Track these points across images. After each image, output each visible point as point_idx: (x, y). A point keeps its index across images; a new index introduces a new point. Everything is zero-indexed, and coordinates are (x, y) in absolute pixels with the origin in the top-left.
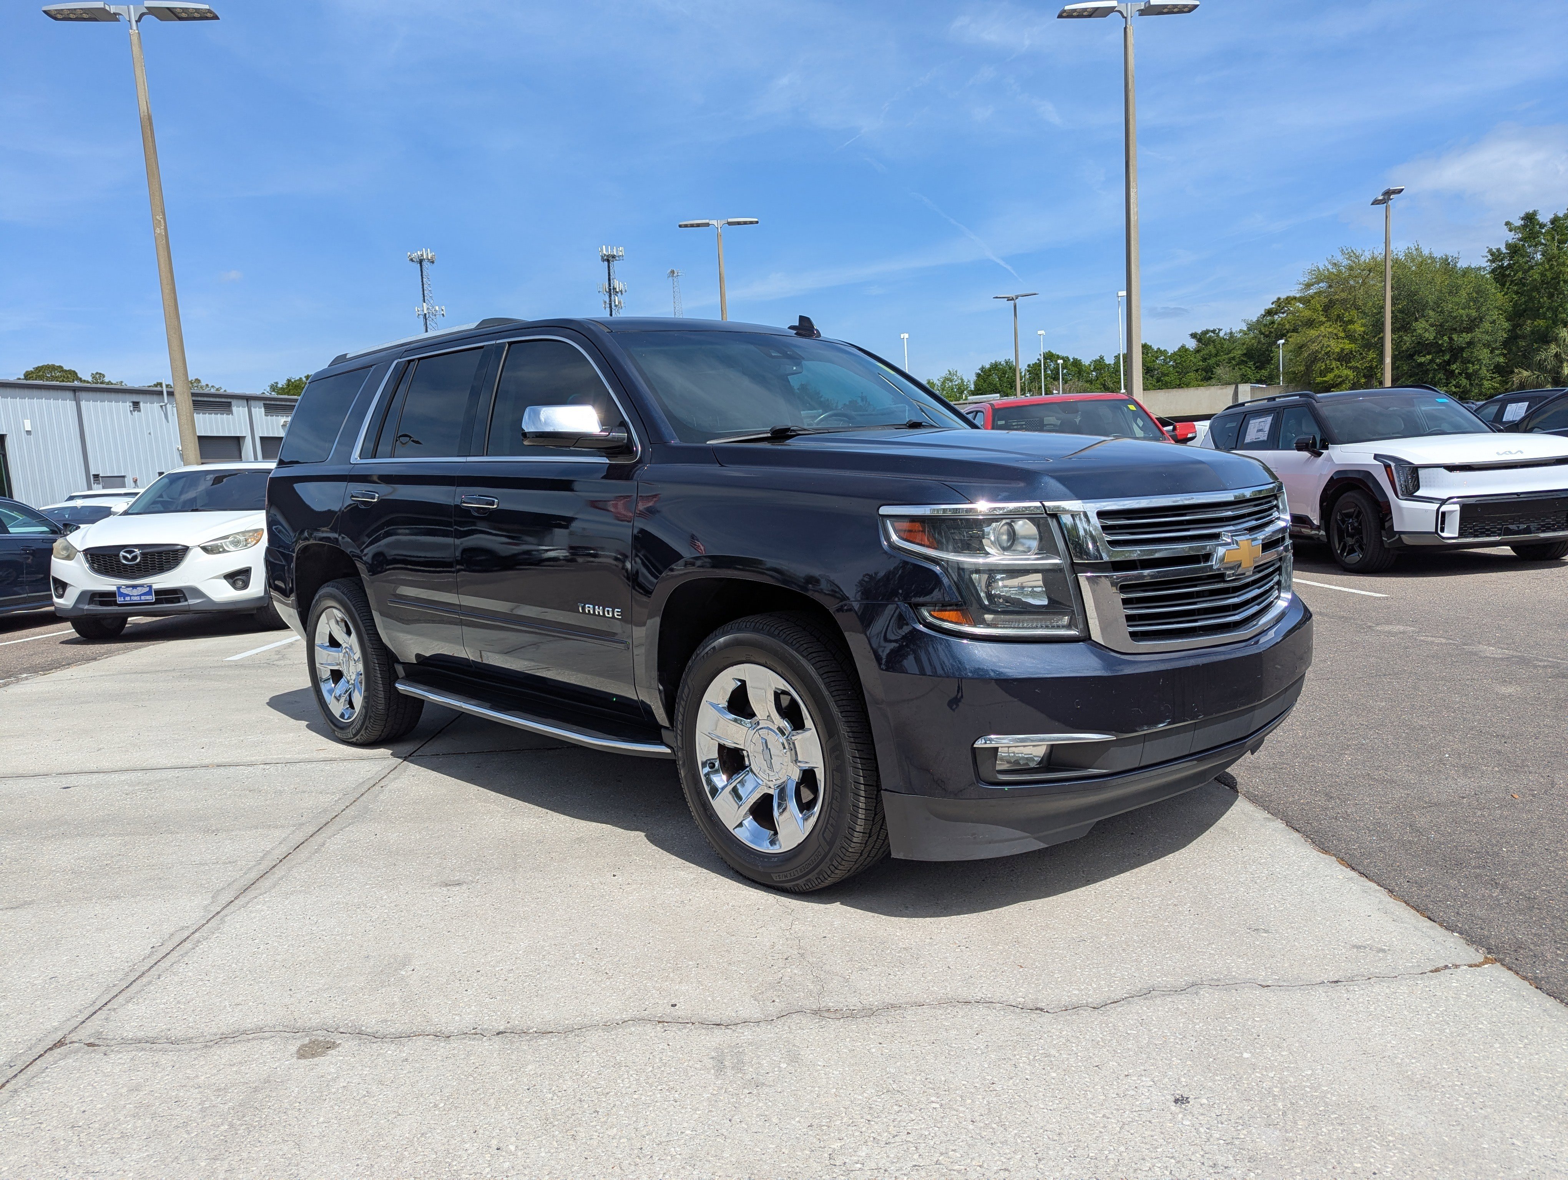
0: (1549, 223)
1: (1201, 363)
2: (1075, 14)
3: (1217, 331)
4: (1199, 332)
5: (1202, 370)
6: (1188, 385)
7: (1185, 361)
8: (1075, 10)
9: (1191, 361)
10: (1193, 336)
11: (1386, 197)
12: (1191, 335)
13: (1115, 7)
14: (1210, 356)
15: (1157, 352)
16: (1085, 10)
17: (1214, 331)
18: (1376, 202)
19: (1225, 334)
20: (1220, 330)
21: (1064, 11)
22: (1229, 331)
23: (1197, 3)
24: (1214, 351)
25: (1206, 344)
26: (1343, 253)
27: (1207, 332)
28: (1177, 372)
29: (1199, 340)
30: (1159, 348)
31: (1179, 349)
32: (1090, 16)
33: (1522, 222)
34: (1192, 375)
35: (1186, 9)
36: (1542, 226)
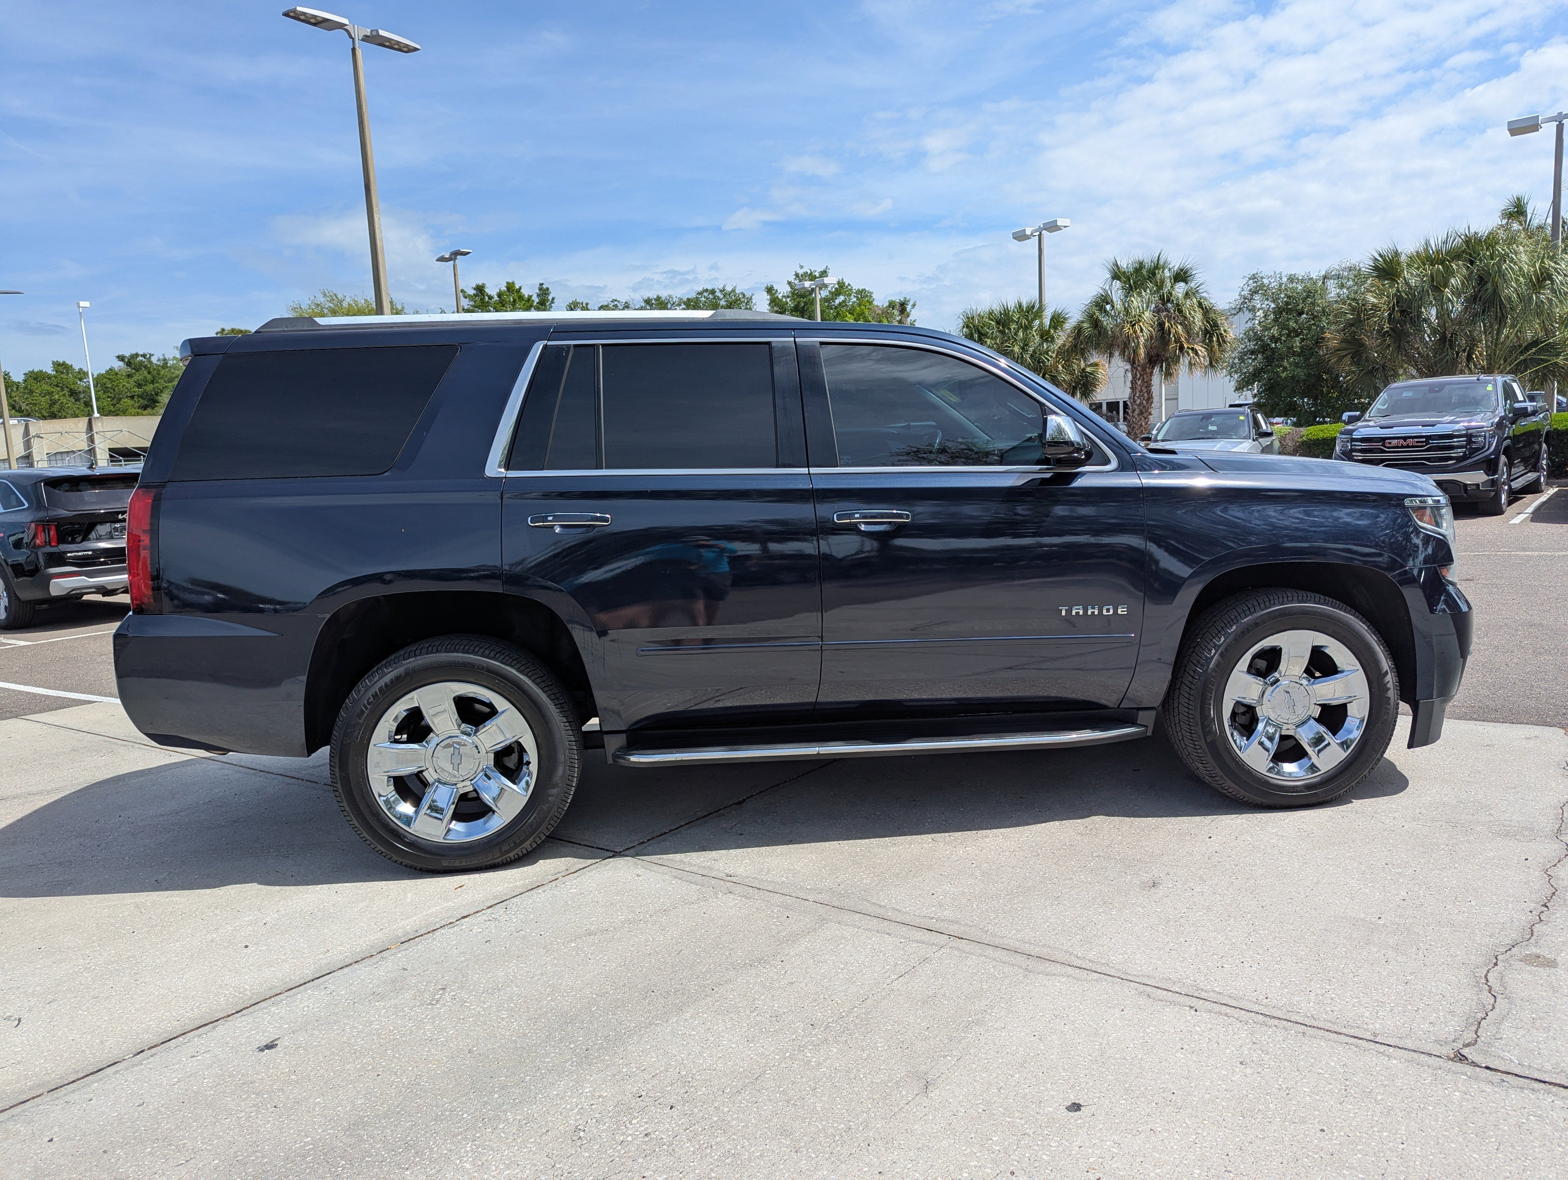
0: (496, 296)
1: (136, 389)
2: (302, 17)
3: (148, 356)
4: (127, 354)
5: (139, 396)
6: (125, 413)
7: (117, 386)
8: (304, 14)
9: (124, 386)
10: (121, 358)
11: (453, 257)
12: (118, 357)
13: (347, 25)
14: (146, 381)
15: (79, 372)
16: (315, 17)
17: (144, 356)
18: (442, 259)
19: (158, 360)
20: (151, 355)
21: (295, 11)
22: (162, 357)
23: (418, 47)
24: (149, 377)
25: (137, 370)
26: (325, 295)
27: (137, 355)
28: (108, 397)
29: (129, 364)
30: (81, 369)
31: (107, 372)
32: (315, 24)
33: (475, 292)
34: (129, 402)
35: (405, 49)
36: (490, 298)
